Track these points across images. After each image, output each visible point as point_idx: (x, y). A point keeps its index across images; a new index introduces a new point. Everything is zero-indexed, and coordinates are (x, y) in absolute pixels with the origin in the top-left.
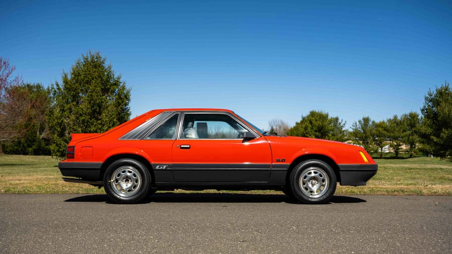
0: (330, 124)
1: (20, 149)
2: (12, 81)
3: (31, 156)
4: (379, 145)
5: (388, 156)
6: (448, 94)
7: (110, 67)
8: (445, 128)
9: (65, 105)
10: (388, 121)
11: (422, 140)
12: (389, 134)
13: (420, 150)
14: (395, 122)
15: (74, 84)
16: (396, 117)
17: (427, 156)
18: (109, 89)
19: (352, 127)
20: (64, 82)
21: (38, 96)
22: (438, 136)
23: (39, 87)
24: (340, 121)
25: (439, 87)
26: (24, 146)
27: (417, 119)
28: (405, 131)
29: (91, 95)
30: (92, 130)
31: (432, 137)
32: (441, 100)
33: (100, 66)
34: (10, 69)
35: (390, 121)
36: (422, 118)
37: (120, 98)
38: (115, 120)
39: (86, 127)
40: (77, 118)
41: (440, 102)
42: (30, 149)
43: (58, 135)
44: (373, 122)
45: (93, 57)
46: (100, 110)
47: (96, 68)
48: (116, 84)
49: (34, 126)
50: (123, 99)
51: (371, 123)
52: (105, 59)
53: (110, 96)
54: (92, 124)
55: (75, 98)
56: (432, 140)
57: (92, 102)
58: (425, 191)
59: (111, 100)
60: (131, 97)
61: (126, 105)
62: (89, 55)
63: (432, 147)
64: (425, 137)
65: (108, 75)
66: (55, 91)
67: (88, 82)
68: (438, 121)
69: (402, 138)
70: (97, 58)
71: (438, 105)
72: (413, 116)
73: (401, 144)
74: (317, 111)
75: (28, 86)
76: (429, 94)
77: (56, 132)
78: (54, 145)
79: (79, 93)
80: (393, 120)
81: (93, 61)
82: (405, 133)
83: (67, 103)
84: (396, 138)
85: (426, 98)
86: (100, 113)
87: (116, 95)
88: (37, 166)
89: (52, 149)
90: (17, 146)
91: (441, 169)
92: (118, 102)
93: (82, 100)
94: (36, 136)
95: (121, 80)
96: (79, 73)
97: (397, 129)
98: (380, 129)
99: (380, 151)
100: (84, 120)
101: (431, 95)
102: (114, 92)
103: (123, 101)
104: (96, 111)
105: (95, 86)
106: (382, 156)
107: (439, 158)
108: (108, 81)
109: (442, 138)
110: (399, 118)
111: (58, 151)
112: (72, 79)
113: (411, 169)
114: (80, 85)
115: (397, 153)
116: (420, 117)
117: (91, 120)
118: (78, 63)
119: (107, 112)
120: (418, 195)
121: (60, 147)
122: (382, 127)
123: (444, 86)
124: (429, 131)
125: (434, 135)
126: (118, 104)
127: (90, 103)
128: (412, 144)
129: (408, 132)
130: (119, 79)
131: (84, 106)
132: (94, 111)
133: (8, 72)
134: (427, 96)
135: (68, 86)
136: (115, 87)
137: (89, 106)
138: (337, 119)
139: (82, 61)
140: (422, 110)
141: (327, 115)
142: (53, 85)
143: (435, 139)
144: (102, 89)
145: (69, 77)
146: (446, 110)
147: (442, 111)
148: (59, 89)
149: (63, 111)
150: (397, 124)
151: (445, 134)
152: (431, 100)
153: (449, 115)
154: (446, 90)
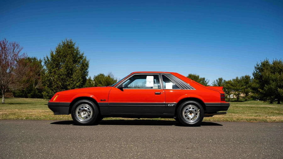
0: (200, 81)
1: (24, 94)
2: (21, 55)
3: (30, 99)
4: (228, 94)
5: (233, 100)
6: (268, 65)
7: (78, 48)
8: (266, 84)
9: (52, 69)
10: (233, 80)
11: (253, 91)
12: (233, 88)
13: (252, 97)
14: (237, 80)
15: (57, 57)
16: (237, 78)
17: (255, 100)
18: (77, 60)
19: (212, 83)
20: (51, 56)
21: (34, 64)
22: (262, 89)
23: (35, 59)
24: (206, 80)
25: (263, 61)
26: (26, 93)
27: (249, 79)
28: (242, 86)
29: (67, 64)
30: (67, 84)
31: (259, 89)
32: (264, 68)
33: (72, 47)
34: (20, 48)
35: (234, 80)
36: (252, 78)
37: (83, 66)
38: (80, 78)
39: (64, 82)
40: (59, 77)
41: (264, 69)
42: (29, 95)
43: (48, 87)
44: (225, 81)
45: (68, 42)
46: (72, 72)
47: (69, 48)
48: (81, 57)
49: (31, 81)
50: (85, 66)
51: (223, 81)
52: (75, 43)
53: (77, 64)
54: (67, 80)
55: (58, 65)
56: (259, 91)
57: (67, 68)
58: (268, 120)
59: (78, 67)
60: (89, 65)
61: (86, 69)
62: (66, 41)
63: (259, 95)
64: (255, 90)
65: (76, 52)
66: (46, 61)
67: (65, 56)
68: (262, 80)
69: (241, 90)
70: (70, 43)
71: (262, 71)
72: (247, 78)
73: (240, 93)
74: (193, 74)
75: (29, 58)
76: (257, 65)
77: (46, 84)
78: (45, 92)
79: (60, 63)
80: (236, 79)
81: (68, 44)
82: (243, 87)
83: (53, 68)
84: (237, 90)
85: (256, 68)
86: (72, 74)
87: (81, 64)
88: (34, 104)
89: (44, 94)
90: (22, 93)
91: (269, 107)
92: (82, 68)
93: (61, 66)
94: (32, 87)
95: (84, 55)
96: (60, 51)
97: (238, 85)
98: (229, 85)
99: (228, 97)
100: (63, 78)
101: (258, 65)
102: (79, 62)
103: (85, 67)
104: (70, 72)
105: (69, 59)
106: (229, 100)
107: (263, 101)
108: (77, 56)
109: (265, 90)
110: (239, 78)
111: (48, 96)
112: (56, 55)
113: (252, 107)
114: (61, 58)
115: (238, 98)
116: (251, 78)
117: (67, 78)
118: (59, 46)
119: (76, 74)
120: (265, 122)
121: (49, 94)
122: (230, 84)
123: (266, 60)
124: (258, 86)
126: (82, 69)
127: (66, 68)
128: (247, 93)
129: (245, 87)
130: (82, 55)
131: (63, 70)
132: (68, 73)
133: (18, 50)
134: (256, 66)
135: (54, 59)
136: (80, 59)
137: (65, 70)
138: (204, 79)
139: (62, 44)
140: (253, 74)
141: (199, 77)
142: (45, 58)
143: (261, 90)
144: (73, 61)
145: (54, 54)
146: (267, 74)
147: (265, 75)
148: (48, 60)
149: (51, 73)
150: (238, 82)
151: (266, 87)
152: (258, 69)
153: (269, 77)
154: (267, 63)
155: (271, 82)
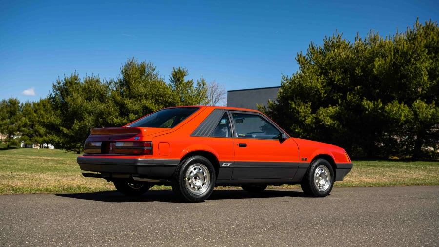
6: (78, 84)
8: (77, 119)
22: (69, 128)
25: (68, 77)
27: (17, 106)
31: (61, 128)
41: (70, 92)
56: (62, 131)
63: (61, 139)
68: (68, 111)
76: (57, 82)
85: (54, 86)
101: (59, 83)
107: (64, 151)
109: (74, 130)
123: (73, 75)
124: (58, 121)
125: (63, 126)
134: (55, 84)
143: (65, 131)
147: (74, 101)
151: (76, 125)
152: (60, 89)
153: (82, 106)
154: (76, 79)
155: (86, 115)
